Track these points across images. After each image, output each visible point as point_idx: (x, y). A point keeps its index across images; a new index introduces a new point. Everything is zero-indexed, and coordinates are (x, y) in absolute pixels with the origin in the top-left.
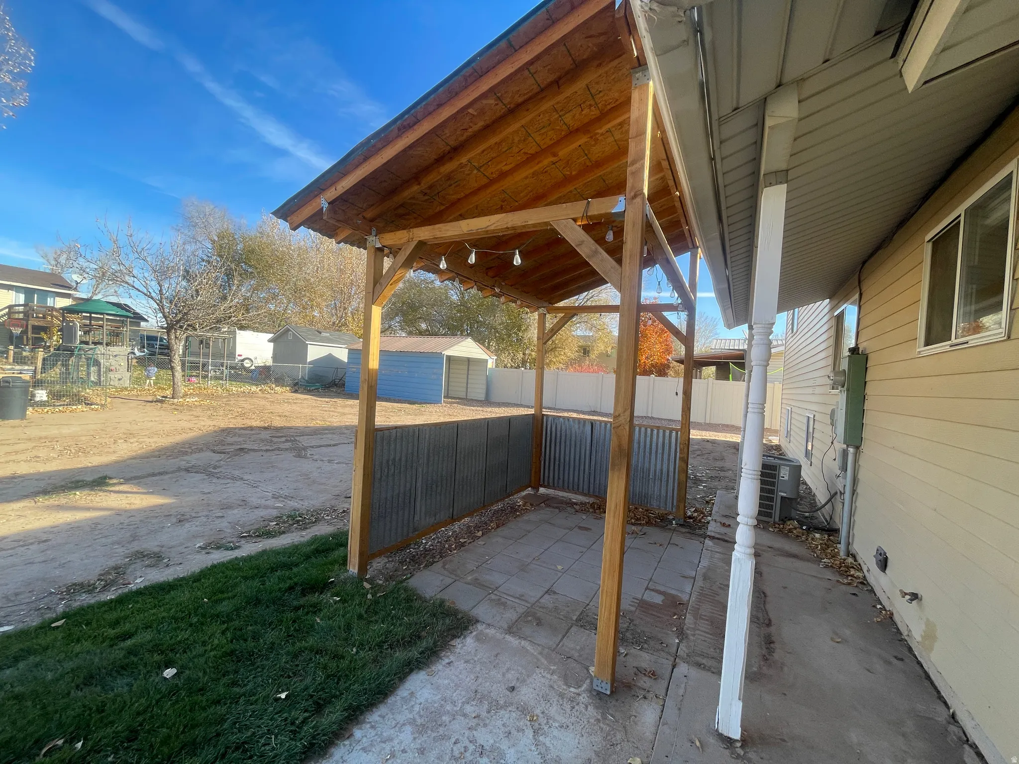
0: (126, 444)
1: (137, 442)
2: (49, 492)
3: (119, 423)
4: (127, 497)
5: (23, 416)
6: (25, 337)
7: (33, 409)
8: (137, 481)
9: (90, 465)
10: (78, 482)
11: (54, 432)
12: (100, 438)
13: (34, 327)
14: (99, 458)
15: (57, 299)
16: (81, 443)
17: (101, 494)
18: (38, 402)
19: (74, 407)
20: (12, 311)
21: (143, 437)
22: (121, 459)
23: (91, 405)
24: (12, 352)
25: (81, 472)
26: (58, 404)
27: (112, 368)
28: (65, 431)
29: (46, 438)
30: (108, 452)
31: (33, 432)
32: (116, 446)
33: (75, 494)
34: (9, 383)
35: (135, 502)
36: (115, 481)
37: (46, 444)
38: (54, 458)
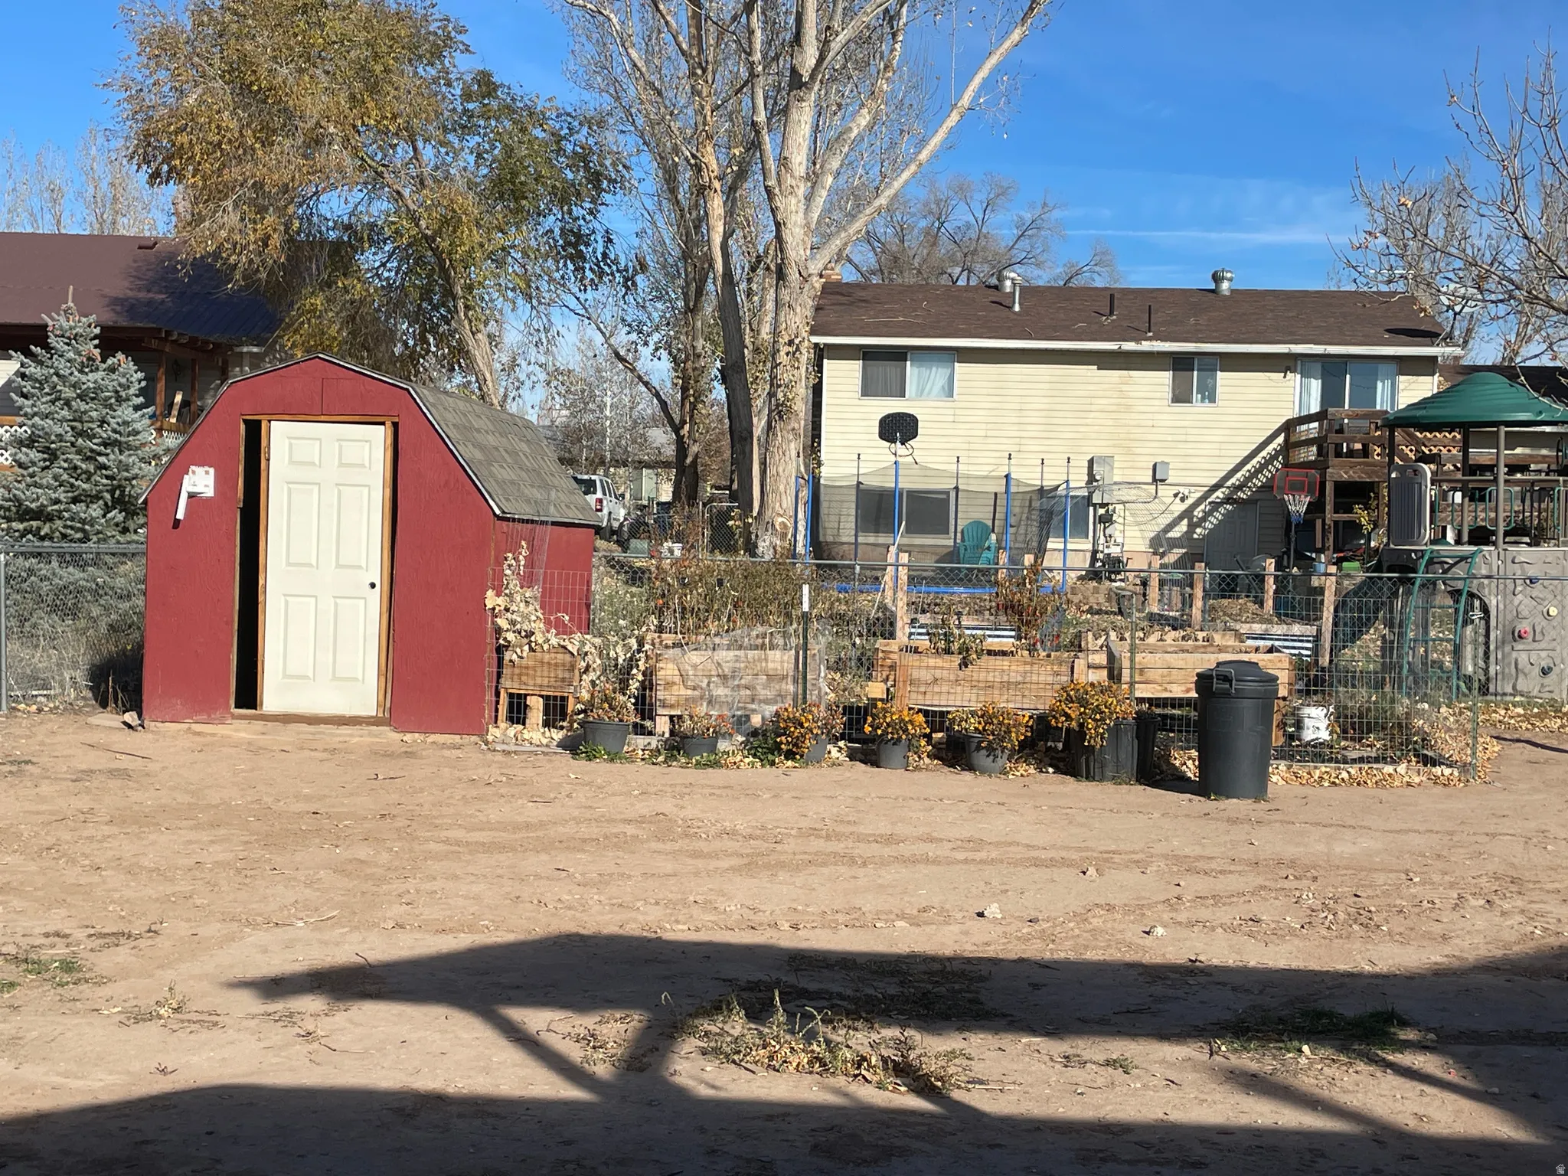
0: (1488, 915)
1: (1523, 911)
2: (1248, 1029)
3: (1493, 835)
4: (1422, 1093)
5: (1259, 790)
6: (1319, 523)
7: (1289, 767)
8: (1471, 1048)
9: (1368, 968)
10: (1319, 1015)
11: (1314, 846)
12: (1423, 883)
13: (1342, 488)
14: (1396, 949)
15: (1403, 380)
16: (1370, 892)
17: (1361, 1066)
18: (1308, 744)
19: (1389, 769)
20: (1293, 439)
21: (1545, 897)
22: (1456, 963)
23: (1435, 763)
24: (1271, 580)
25: (1341, 986)
26: (1355, 755)
27: (1524, 626)
28: (1345, 848)
29: (1293, 864)
30: (1429, 936)
31: (1270, 842)
32: (1456, 916)
33: (1300, 1051)
34: (1230, 681)
35: (1436, 1115)
36: (1410, 1035)
37: (1286, 884)
38: (1292, 932)
